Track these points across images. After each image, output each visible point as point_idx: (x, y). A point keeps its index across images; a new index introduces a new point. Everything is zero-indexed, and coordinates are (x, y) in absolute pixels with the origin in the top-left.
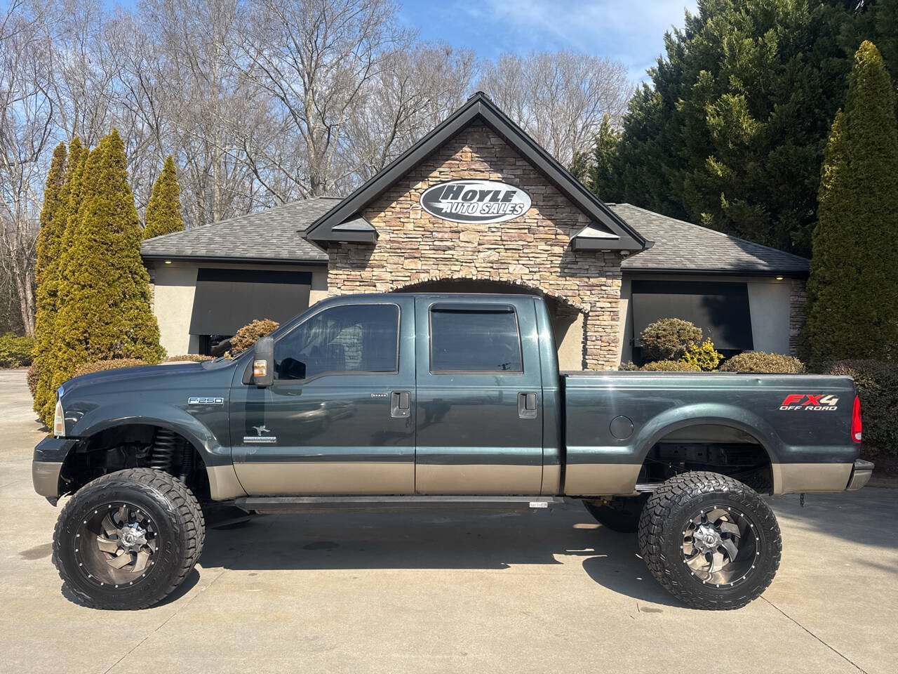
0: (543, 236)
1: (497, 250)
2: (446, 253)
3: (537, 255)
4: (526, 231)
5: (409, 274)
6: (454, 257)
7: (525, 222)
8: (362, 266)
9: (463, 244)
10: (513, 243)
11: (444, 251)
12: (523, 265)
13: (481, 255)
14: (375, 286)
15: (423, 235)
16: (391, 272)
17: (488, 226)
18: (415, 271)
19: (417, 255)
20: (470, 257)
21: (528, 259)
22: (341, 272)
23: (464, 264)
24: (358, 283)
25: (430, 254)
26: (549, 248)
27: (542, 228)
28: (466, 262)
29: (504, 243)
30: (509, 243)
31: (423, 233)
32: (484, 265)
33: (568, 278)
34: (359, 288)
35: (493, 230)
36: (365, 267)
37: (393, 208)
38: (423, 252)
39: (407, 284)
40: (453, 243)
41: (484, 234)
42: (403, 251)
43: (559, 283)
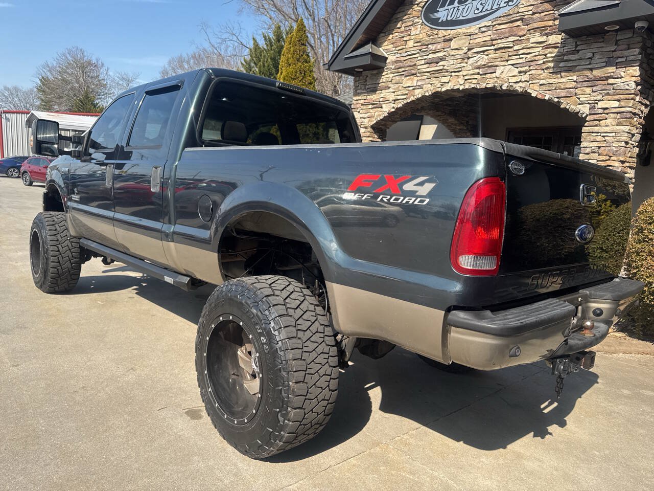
0: (536, 25)
1: (486, 53)
2: (438, 65)
3: (528, 51)
4: (519, 23)
5: (407, 92)
6: (445, 67)
7: (519, 12)
8: (374, 90)
9: (453, 53)
10: (503, 40)
11: (437, 63)
12: (512, 65)
13: (471, 61)
14: (382, 107)
15: (420, 50)
16: (394, 92)
17: (478, 26)
18: (411, 88)
19: (413, 72)
20: (459, 66)
21: (518, 57)
22: (360, 98)
23: (453, 74)
24: (370, 106)
25: (425, 68)
26: (544, 38)
27: (537, 15)
28: (455, 72)
29: (494, 42)
30: (499, 41)
31: (420, 48)
32: (471, 72)
33: (563, 74)
34: (371, 111)
35: (483, 29)
36: (377, 91)
37: (399, 28)
38: (419, 67)
39: (405, 102)
40: (444, 53)
41: (475, 36)
42: (403, 69)
43: (551, 81)
